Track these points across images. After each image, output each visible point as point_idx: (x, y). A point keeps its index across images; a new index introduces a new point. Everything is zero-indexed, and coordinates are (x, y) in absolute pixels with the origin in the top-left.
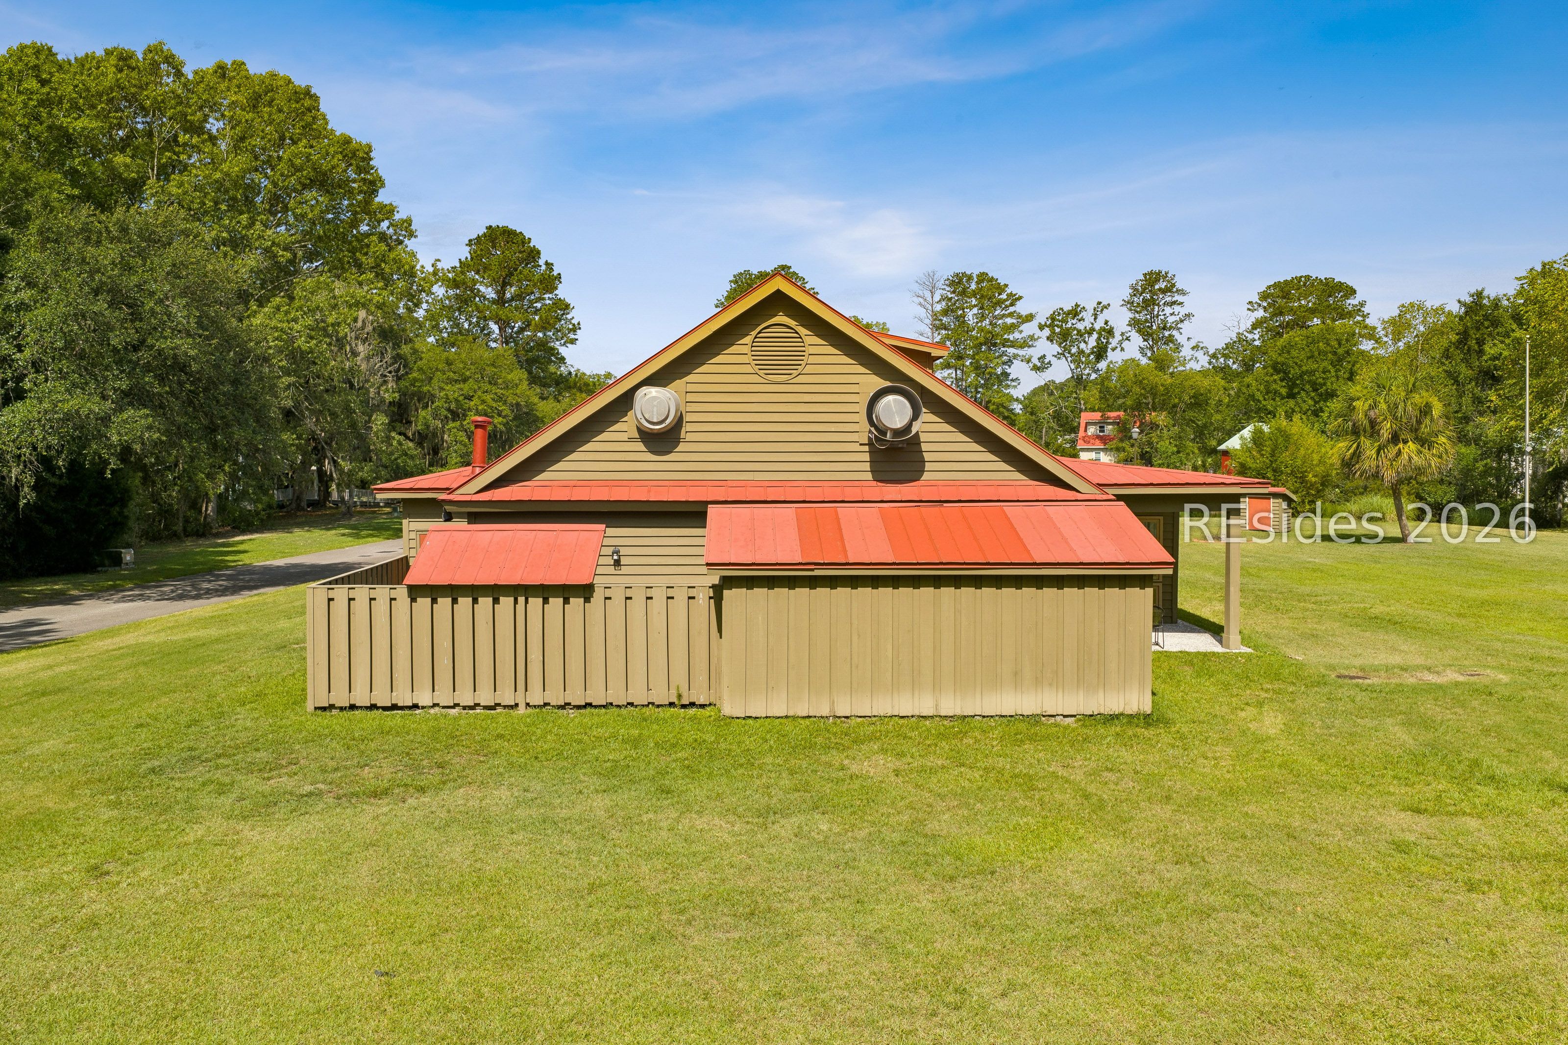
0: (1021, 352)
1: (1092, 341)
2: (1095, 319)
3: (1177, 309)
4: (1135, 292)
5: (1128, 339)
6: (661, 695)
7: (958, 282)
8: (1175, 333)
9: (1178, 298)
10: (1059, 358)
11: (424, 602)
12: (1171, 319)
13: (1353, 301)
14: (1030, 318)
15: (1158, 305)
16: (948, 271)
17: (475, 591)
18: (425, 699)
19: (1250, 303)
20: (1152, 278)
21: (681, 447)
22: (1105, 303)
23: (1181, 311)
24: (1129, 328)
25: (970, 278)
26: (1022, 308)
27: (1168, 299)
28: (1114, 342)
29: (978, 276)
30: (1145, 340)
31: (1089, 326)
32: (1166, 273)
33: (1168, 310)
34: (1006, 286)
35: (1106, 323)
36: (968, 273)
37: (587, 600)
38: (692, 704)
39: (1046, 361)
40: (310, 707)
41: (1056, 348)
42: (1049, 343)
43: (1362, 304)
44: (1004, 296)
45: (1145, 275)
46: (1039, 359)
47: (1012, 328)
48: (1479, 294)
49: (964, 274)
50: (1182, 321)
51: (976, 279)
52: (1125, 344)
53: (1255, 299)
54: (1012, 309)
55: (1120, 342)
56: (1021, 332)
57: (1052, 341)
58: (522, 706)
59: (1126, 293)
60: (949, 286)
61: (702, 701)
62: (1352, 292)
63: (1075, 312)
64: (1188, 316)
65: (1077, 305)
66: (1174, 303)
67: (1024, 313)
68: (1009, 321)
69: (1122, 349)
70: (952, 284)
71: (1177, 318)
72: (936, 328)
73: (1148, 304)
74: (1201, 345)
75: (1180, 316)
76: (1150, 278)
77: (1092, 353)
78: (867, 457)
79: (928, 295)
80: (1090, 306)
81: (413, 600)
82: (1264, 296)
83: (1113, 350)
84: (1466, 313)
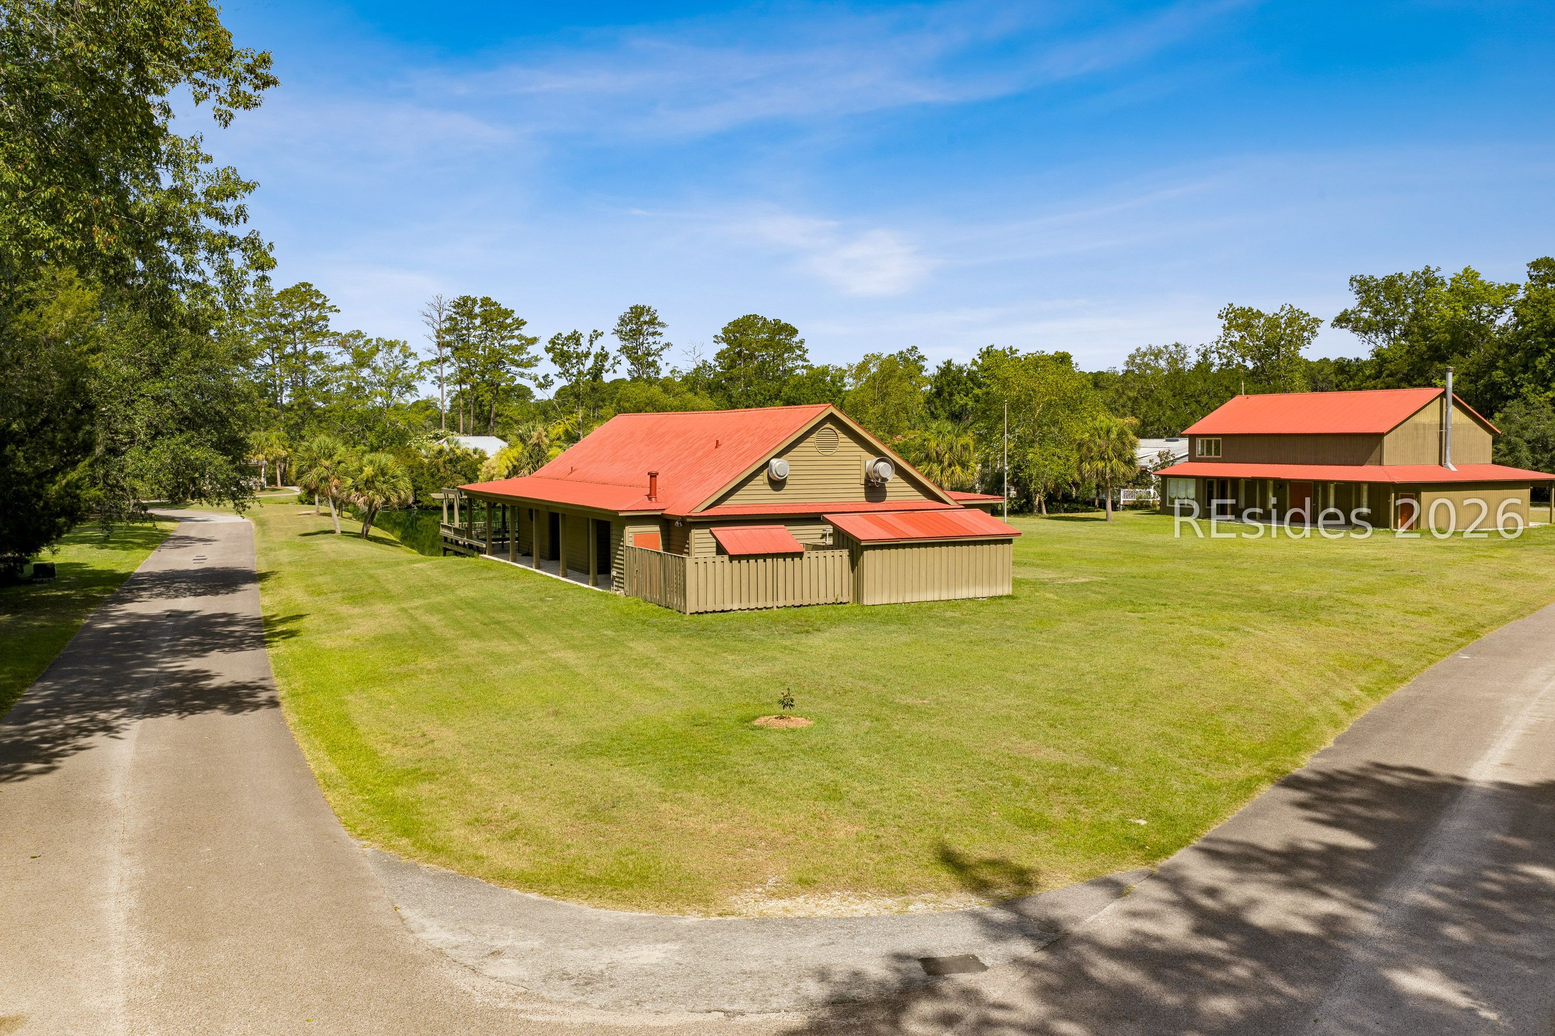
0: (526, 371)
1: (589, 363)
2: (591, 345)
3: (658, 338)
4: (623, 322)
5: (619, 362)
6: (831, 599)
7: (464, 305)
8: (657, 359)
9: (659, 329)
10: (560, 377)
11: (735, 562)
12: (654, 347)
13: (796, 339)
14: (534, 341)
15: (643, 335)
16: (455, 295)
17: (756, 557)
18: (735, 607)
19: (716, 336)
20: (637, 312)
21: (786, 487)
22: (599, 331)
23: (663, 341)
24: (619, 353)
25: (474, 301)
26: (527, 332)
27: (651, 330)
28: (607, 365)
29: (482, 300)
30: (632, 364)
31: (585, 350)
32: (649, 308)
33: (651, 339)
34: (513, 311)
35: (603, 349)
36: (472, 297)
37: (801, 559)
38: (841, 603)
39: (549, 379)
40: (688, 613)
41: (557, 369)
42: (553, 364)
43: (802, 342)
44: (509, 321)
45: (631, 308)
46: (543, 377)
47: (519, 350)
48: (949, 362)
49: (468, 298)
50: (662, 349)
51: (480, 304)
52: (617, 367)
53: (720, 333)
54: (516, 333)
55: (613, 365)
56: (529, 353)
57: (555, 363)
58: (775, 609)
59: (615, 323)
60: (454, 307)
61: (845, 601)
62: (794, 332)
63: (575, 338)
64: (668, 345)
65: (575, 332)
66: (654, 334)
67: (529, 336)
68: (515, 342)
69: (615, 372)
70: (457, 305)
71: (659, 346)
72: (441, 345)
73: (637, 333)
74: (678, 370)
75: (661, 344)
76: (636, 312)
77: (589, 373)
78: (863, 490)
79: (436, 315)
80: (586, 334)
81: (731, 562)
82: (725, 330)
83: (607, 372)
84: (942, 375)
